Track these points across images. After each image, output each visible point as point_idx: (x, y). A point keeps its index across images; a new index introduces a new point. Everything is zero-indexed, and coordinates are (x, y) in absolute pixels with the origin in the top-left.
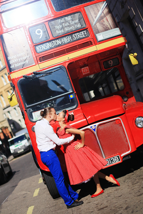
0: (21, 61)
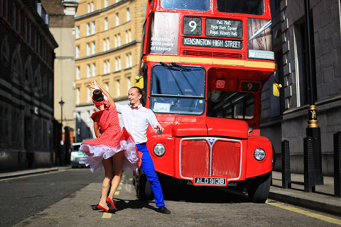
0: (164, 46)
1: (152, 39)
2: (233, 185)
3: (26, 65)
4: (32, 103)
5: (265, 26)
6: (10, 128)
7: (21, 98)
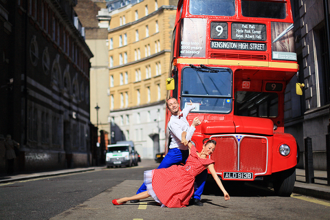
0: (193, 50)
1: (182, 43)
2: (259, 179)
3: (65, 73)
4: (70, 109)
5: (288, 29)
6: (51, 132)
7: (60, 103)
